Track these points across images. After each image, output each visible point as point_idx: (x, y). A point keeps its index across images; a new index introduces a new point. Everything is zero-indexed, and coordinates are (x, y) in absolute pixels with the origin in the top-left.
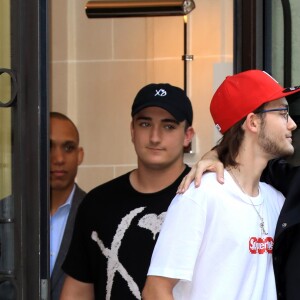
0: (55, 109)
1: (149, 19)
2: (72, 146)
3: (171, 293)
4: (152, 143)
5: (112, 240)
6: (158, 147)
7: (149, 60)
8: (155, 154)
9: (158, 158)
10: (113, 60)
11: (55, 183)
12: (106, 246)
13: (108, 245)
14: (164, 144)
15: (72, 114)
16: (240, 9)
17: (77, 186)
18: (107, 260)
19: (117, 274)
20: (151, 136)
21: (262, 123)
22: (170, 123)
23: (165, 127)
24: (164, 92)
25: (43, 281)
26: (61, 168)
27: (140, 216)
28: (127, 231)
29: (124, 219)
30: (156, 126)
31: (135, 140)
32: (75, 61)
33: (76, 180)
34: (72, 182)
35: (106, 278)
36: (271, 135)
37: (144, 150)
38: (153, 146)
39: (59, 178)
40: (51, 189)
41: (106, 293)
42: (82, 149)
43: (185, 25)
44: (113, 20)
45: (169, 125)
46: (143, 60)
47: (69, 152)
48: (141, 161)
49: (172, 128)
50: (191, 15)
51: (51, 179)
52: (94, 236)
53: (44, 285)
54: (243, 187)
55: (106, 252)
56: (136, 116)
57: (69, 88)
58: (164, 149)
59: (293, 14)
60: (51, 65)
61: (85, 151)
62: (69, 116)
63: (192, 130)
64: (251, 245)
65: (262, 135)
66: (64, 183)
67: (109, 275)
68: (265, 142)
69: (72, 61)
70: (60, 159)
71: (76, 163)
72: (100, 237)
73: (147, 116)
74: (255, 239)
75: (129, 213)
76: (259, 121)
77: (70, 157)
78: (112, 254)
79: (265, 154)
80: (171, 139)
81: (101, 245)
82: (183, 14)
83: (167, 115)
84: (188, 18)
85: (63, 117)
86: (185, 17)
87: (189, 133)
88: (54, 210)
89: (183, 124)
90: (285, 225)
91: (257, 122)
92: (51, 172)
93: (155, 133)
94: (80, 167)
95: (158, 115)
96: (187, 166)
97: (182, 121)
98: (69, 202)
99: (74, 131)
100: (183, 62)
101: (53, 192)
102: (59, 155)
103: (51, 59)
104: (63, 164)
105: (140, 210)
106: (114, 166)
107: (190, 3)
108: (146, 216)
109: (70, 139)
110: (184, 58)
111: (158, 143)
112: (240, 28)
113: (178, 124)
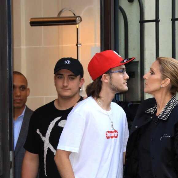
0: (15, 70)
1: (60, 26)
2: (24, 88)
3: (68, 158)
4: (64, 86)
5: (46, 133)
6: (67, 88)
7: (60, 46)
8: (66, 91)
9: (67, 93)
10: (43, 46)
11: (16, 105)
12: (43, 136)
13: (44, 135)
14: (69, 87)
15: (24, 72)
16: (103, 21)
17: (27, 107)
18: (44, 142)
19: (49, 149)
20: (63, 83)
21: (111, 78)
22: (72, 77)
23: (70, 78)
24: (69, 62)
25: (11, 152)
26: (19, 98)
27: (59, 121)
28: (53, 128)
29: (51, 123)
30: (66, 78)
31: (56, 85)
32: (25, 47)
33: (26, 104)
34: (24, 105)
35: (43, 151)
36: (115, 83)
37: (60, 90)
38: (64, 88)
39: (18, 103)
40: (14, 108)
41: (44, 158)
42: (29, 89)
43: (77, 29)
44: (43, 27)
45: (72, 78)
46: (57, 46)
47: (23, 90)
48: (59, 95)
49: (73, 79)
50: (80, 24)
51: (14, 103)
52: (38, 131)
53: (11, 154)
54: (103, 107)
55: (43, 139)
56: (56, 73)
57: (22, 60)
58: (70, 89)
59: (129, 23)
60: (13, 49)
61: (31, 90)
62: (22, 73)
63: (83, 79)
64: (107, 135)
65: (111, 83)
66: (21, 105)
67: (45, 149)
68: (112, 87)
69: (23, 47)
70: (19, 94)
71: (26, 96)
72: (40, 131)
73: (62, 74)
74: (109, 132)
75: (54, 120)
76: (109, 77)
77: (23, 93)
78: (46, 139)
79: (113, 92)
80: (73, 84)
81: (41, 136)
82: (76, 24)
83: (71, 73)
84: (79, 26)
85: (20, 74)
86: (77, 25)
87: (82, 81)
88: (15, 118)
89: (79, 77)
90: (137, 127)
91: (108, 77)
92: (14, 100)
93: (65, 81)
94: (28, 97)
95: (66, 73)
96: (81, 97)
97: (78, 75)
98: (23, 114)
99: (25, 80)
100: (76, 47)
101: (15, 109)
102: (18, 92)
103: (13, 46)
104: (20, 96)
105: (59, 118)
106: (44, 97)
107: (79, 19)
108: (62, 121)
109: (23, 84)
110: (77, 45)
111: (67, 86)
112: (103, 30)
113: (76, 77)
